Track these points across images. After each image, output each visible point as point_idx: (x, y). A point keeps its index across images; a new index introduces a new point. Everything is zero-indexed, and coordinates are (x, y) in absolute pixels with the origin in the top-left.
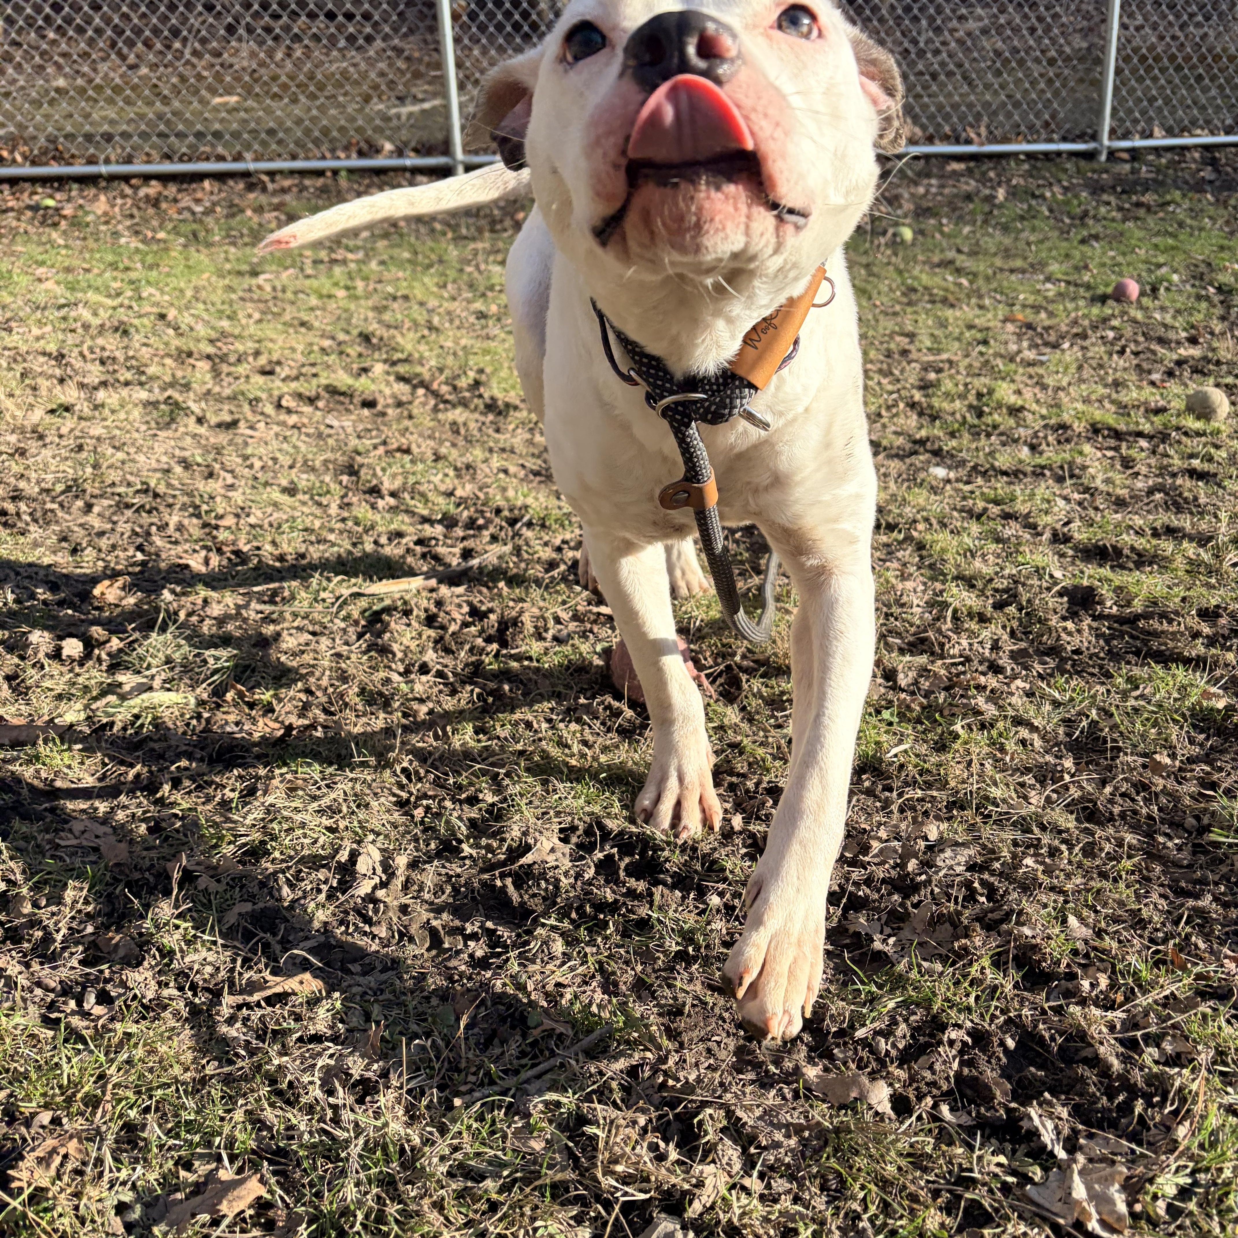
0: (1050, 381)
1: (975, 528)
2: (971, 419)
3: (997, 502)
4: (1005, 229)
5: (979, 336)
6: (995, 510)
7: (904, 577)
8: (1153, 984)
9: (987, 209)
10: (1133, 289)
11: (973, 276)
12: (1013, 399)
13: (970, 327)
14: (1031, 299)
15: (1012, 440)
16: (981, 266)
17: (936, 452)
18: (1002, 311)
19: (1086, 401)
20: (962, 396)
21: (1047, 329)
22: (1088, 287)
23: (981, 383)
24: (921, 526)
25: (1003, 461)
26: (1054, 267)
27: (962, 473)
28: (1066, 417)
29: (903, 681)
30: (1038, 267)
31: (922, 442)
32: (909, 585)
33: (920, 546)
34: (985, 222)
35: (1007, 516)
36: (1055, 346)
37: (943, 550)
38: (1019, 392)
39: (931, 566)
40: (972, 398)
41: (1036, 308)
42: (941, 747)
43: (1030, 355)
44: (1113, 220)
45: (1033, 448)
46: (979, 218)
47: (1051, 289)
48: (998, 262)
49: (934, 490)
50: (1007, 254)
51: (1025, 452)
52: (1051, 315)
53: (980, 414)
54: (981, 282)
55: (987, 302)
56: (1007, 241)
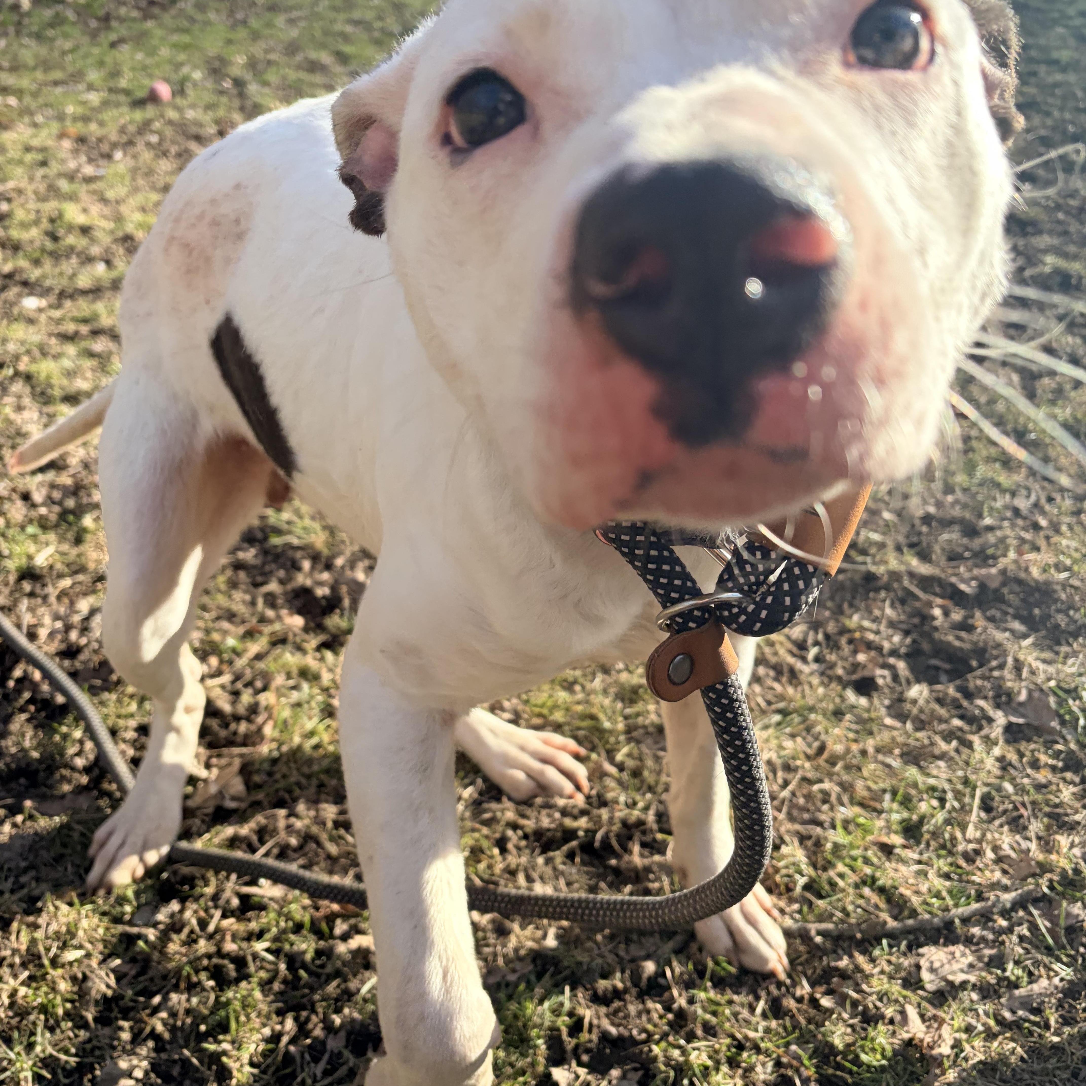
0: (110, 194)
1: (71, 350)
2: (49, 245)
3: (85, 321)
4: (39, 37)
5: (40, 157)
6: (84, 329)
7: (19, 408)
8: (245, 650)
9: (16, 18)
10: (164, 90)
11: (19, 93)
12: (81, 219)
13: (28, 149)
14: (80, 110)
15: (89, 260)
16: (25, 82)
17: (25, 284)
18: (55, 127)
19: (143, 210)
20: (36, 222)
21: (100, 140)
22: (127, 92)
23: (51, 206)
24: (25, 359)
25: (83, 281)
26: (93, 76)
27: (53, 299)
28: (130, 228)
29: (38, 497)
30: (77, 76)
31: (9, 276)
32: (26, 414)
33: (28, 378)
34: (18, 33)
35: (96, 333)
36: (108, 157)
37: (49, 377)
38: (85, 210)
39: (43, 393)
40: (45, 224)
41: (86, 119)
42: (78, 541)
43: (89, 170)
44: (134, 20)
45: (108, 263)
46: (11, 30)
47: (94, 98)
48: (39, 75)
49: (31, 321)
50: (46, 66)
51: (101, 268)
52: (101, 124)
53: (55, 238)
54: (27, 100)
55: (39, 119)
56: (43, 51)
